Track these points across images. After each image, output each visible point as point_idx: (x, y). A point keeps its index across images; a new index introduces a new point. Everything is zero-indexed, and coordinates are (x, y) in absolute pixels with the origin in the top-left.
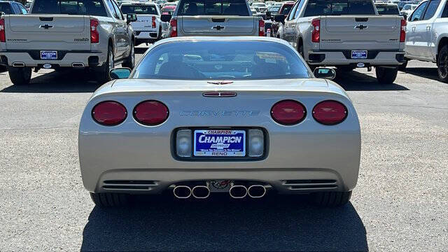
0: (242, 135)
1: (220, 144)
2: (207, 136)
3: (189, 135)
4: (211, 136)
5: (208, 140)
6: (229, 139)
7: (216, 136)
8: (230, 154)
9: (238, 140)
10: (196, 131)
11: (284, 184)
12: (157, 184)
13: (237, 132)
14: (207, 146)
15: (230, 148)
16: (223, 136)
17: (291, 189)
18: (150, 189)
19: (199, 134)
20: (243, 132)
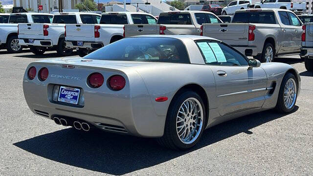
0: (77, 91)
1: (69, 95)
2: (65, 90)
3: (58, 88)
4: (67, 90)
5: (65, 93)
6: (73, 93)
7: (68, 91)
8: (72, 102)
9: (77, 94)
10: (61, 87)
11: (98, 124)
13: (77, 89)
14: (63, 96)
15: (73, 99)
16: (71, 91)
17: (104, 128)
19: (62, 89)
20: (79, 90)
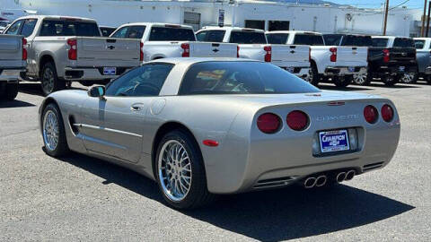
0: (344, 134)
1: (334, 141)
2: (327, 136)
3: (317, 136)
5: (328, 139)
6: (338, 137)
7: (331, 136)
9: (343, 137)
10: (321, 133)
12: (294, 178)
13: (342, 131)
14: (326, 144)
15: (340, 144)
16: (334, 135)
18: (286, 183)
19: (322, 135)
20: (345, 131)
